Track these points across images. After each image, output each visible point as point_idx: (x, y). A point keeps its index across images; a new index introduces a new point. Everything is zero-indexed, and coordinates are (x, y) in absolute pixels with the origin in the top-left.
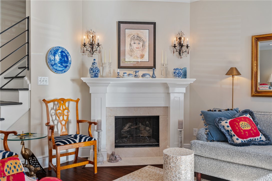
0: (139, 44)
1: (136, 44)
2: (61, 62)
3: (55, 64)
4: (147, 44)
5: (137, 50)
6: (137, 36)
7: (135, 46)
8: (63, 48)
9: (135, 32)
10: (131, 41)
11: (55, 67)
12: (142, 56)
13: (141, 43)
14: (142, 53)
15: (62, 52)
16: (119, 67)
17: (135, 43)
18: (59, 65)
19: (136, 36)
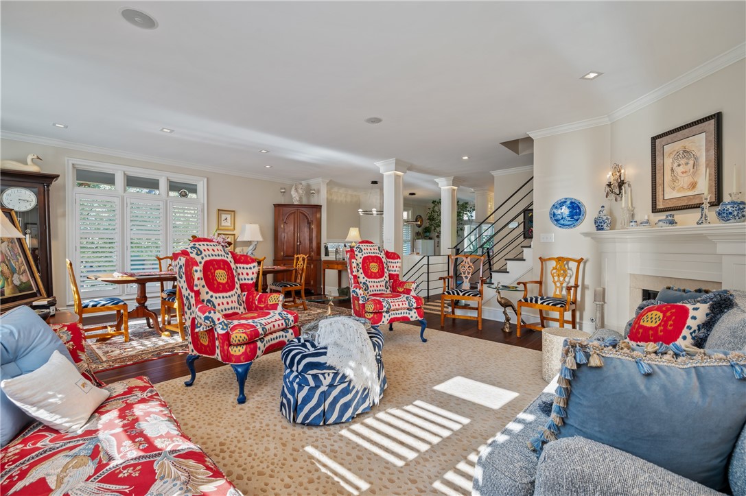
0: (687, 164)
1: (681, 166)
2: (571, 215)
3: (562, 218)
4: (703, 160)
5: (684, 175)
6: (684, 151)
7: (679, 170)
8: (571, 199)
9: (678, 146)
10: (673, 162)
11: (562, 222)
12: (693, 185)
13: (691, 162)
14: (692, 180)
15: (572, 203)
16: (655, 210)
17: (679, 165)
18: (569, 219)
19: (681, 152)
